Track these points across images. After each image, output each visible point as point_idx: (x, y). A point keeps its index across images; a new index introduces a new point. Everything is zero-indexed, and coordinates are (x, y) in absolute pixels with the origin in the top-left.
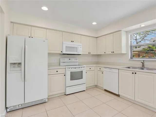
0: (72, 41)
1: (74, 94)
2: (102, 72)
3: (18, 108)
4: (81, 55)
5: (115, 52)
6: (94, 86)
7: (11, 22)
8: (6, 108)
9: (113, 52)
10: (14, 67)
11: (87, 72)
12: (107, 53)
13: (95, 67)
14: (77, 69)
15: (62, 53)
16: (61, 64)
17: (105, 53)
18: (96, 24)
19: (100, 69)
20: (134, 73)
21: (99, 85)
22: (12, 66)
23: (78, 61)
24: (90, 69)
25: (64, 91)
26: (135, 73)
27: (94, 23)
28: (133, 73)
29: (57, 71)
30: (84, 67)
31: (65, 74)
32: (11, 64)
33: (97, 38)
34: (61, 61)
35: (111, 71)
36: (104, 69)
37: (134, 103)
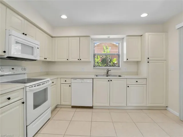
1: (39, 132)
2: (70, 85)
5: (82, 60)
9: (81, 59)
17: (69, 60)
19: (66, 81)
21: (63, 103)
26: (111, 81)
27: (64, 17)
28: (109, 81)
33: (52, 37)
35: (83, 82)
36: (73, 81)
37: (109, 109)
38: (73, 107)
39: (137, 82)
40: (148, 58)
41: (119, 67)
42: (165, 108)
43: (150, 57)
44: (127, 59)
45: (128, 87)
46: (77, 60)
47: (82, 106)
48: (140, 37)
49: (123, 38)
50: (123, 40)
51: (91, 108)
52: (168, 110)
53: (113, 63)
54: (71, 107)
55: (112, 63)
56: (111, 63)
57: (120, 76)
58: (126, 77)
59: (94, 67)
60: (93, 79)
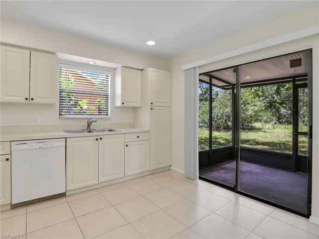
9: (33, 99)
26: (101, 139)
28: (97, 140)
35: (43, 146)
36: (15, 147)
37: (96, 189)
38: (15, 207)
39: (138, 137)
40: (152, 104)
41: (108, 115)
42: (169, 168)
43: (154, 102)
44: (123, 103)
45: (127, 146)
46: (22, 100)
47: (39, 199)
48: (140, 72)
49: (115, 69)
50: (115, 71)
51: (62, 195)
52: (171, 169)
53: (81, 108)
54: (9, 207)
55: (79, 108)
56: (77, 107)
57: (111, 131)
58: (124, 131)
59: (61, 116)
60: (66, 138)
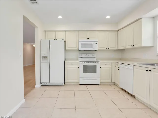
0: (87, 38)
2: (119, 68)
3: (46, 85)
4: (97, 50)
5: (135, 46)
6: (111, 82)
7: (45, 31)
8: (41, 83)
9: (133, 46)
10: (44, 59)
11: (101, 67)
12: (127, 47)
13: (113, 63)
14: (90, 63)
15: (78, 49)
16: (79, 59)
17: (126, 48)
18: (110, 17)
19: (117, 65)
20: (149, 71)
21: (116, 82)
22: (44, 58)
23: (95, 56)
24: (106, 64)
25: (78, 81)
27: (108, 17)
28: (147, 70)
29: (72, 64)
30: (97, 62)
31: (79, 67)
32: (43, 57)
33: (118, 31)
34: (79, 56)
38: (122, 89)
60: (133, 65)
